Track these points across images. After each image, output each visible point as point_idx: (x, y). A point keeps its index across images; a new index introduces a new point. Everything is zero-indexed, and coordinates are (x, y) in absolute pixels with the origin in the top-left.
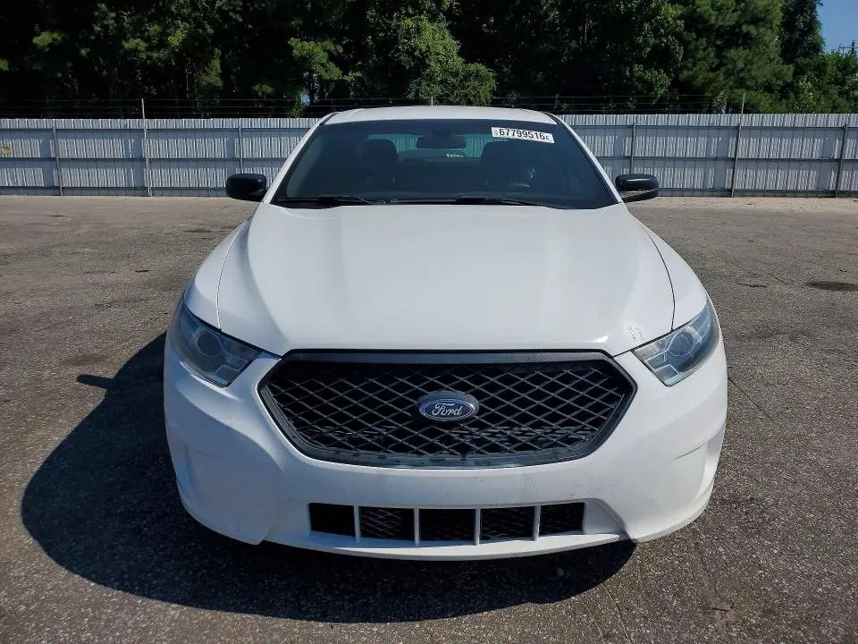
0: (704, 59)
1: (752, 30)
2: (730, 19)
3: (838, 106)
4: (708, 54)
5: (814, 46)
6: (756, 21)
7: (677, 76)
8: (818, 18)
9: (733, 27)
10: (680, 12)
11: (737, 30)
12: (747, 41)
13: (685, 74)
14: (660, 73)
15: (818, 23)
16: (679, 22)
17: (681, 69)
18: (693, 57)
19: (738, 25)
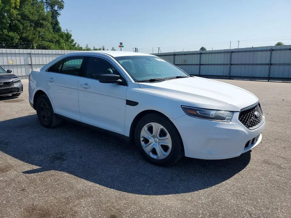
0: (30, 30)
1: (43, 22)
2: (36, 18)
3: (71, 48)
4: (31, 29)
5: (59, 29)
6: (44, 19)
7: (22, 35)
8: (58, 21)
9: (37, 21)
10: (18, 13)
11: (38, 22)
12: (41, 25)
13: (24, 35)
14: (15, 34)
15: (58, 22)
16: (18, 16)
17: (22, 33)
18: (26, 29)
19: (38, 20)
